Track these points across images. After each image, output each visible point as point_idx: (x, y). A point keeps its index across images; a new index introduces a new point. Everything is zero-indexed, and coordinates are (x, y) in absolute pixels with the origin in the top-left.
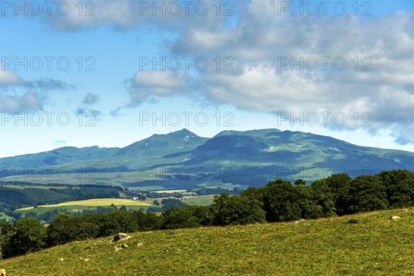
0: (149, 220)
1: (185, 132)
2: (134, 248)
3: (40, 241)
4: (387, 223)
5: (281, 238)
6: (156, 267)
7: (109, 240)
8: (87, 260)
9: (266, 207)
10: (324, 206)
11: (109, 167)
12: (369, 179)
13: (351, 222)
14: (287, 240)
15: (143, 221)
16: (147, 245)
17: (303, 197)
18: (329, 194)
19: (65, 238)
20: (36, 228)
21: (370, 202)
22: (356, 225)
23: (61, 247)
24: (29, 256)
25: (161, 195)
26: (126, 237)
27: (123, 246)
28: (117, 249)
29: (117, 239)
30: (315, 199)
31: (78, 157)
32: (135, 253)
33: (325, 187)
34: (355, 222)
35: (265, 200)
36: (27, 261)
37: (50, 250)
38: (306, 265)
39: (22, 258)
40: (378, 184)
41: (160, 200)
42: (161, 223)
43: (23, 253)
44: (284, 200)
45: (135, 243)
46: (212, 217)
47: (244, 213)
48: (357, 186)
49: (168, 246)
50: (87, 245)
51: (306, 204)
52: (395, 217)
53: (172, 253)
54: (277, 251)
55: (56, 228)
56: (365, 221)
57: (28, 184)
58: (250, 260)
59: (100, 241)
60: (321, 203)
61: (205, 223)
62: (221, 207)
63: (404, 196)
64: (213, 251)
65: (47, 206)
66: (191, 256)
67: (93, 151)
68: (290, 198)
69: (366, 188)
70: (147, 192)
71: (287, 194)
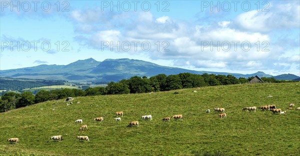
0: (79, 93)
1: (91, 59)
2: (75, 104)
3: (32, 102)
4: (192, 94)
5: (145, 100)
6: (87, 113)
7: (64, 100)
8: (54, 109)
9: (130, 88)
10: (155, 88)
11: (60, 73)
12: (174, 76)
13: (175, 93)
14: (147, 101)
15: (77, 93)
16: (82, 102)
17: (146, 83)
18: (157, 82)
19: (43, 100)
20: (30, 96)
21: (175, 86)
22: (178, 95)
23: (41, 103)
24: (27, 107)
25: (81, 84)
26: (72, 99)
27: (71, 103)
28: (68, 105)
29: (68, 100)
30: (151, 84)
31: (48, 69)
32: (76, 106)
33: (156, 79)
34: (177, 93)
35: (130, 85)
36: (26, 110)
37: (36, 105)
38: (158, 113)
39: (23, 108)
40: (178, 78)
41: (81, 86)
42: (85, 94)
43: (25, 106)
44: (138, 85)
45: (76, 102)
46: (107, 92)
47: (121, 90)
48: (169, 79)
49: (92, 103)
50: (54, 103)
51: (147, 86)
52: (195, 91)
53: (94, 106)
54: (143, 106)
55: (39, 96)
56: (182, 93)
57: (27, 79)
58: (131, 110)
59: (60, 101)
60: (154, 86)
61: (104, 94)
62: (111, 88)
63: (189, 84)
64: (113, 106)
65: (36, 88)
66: (103, 108)
67: (54, 66)
68: (140, 84)
69: (173, 80)
70: (76, 83)
71: (139, 82)
